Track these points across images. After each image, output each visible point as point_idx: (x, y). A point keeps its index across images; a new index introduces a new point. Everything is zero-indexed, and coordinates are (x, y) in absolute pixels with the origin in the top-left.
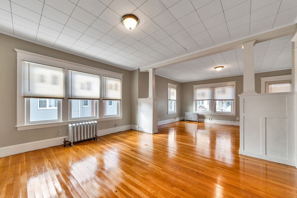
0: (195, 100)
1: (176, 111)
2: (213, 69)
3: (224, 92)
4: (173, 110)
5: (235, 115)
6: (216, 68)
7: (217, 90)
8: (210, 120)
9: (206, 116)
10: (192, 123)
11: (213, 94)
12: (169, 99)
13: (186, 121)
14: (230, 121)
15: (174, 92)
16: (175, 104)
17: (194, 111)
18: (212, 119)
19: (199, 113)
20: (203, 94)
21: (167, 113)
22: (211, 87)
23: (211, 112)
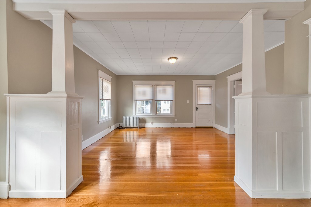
0: (135, 100)
1: (110, 117)
2: (165, 60)
3: (164, 91)
4: (106, 115)
5: (174, 116)
6: (170, 58)
7: (159, 89)
8: (152, 123)
9: (147, 120)
10: (132, 131)
11: (154, 93)
12: (100, 97)
13: (124, 128)
14: (170, 124)
15: (108, 87)
16: (110, 106)
17: (134, 115)
18: (153, 123)
19: (140, 116)
20: (144, 93)
21: (98, 122)
22: (153, 85)
23: (152, 115)
